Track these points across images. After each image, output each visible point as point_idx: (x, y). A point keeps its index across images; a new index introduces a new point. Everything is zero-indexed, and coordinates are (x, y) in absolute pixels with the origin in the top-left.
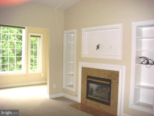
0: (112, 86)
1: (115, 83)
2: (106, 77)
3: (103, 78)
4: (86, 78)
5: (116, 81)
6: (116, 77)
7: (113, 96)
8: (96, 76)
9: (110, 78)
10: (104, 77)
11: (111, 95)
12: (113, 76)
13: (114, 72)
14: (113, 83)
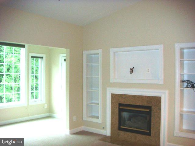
0: (153, 113)
1: (156, 110)
2: (145, 104)
3: (141, 105)
4: (117, 106)
5: (158, 108)
6: (158, 104)
7: (154, 124)
8: (131, 104)
9: (149, 105)
10: (142, 103)
11: (152, 124)
12: (154, 102)
13: (155, 97)
14: (154, 110)
